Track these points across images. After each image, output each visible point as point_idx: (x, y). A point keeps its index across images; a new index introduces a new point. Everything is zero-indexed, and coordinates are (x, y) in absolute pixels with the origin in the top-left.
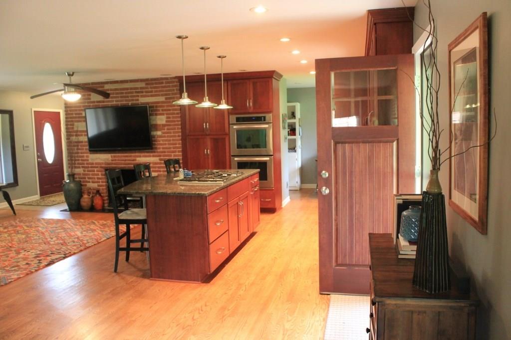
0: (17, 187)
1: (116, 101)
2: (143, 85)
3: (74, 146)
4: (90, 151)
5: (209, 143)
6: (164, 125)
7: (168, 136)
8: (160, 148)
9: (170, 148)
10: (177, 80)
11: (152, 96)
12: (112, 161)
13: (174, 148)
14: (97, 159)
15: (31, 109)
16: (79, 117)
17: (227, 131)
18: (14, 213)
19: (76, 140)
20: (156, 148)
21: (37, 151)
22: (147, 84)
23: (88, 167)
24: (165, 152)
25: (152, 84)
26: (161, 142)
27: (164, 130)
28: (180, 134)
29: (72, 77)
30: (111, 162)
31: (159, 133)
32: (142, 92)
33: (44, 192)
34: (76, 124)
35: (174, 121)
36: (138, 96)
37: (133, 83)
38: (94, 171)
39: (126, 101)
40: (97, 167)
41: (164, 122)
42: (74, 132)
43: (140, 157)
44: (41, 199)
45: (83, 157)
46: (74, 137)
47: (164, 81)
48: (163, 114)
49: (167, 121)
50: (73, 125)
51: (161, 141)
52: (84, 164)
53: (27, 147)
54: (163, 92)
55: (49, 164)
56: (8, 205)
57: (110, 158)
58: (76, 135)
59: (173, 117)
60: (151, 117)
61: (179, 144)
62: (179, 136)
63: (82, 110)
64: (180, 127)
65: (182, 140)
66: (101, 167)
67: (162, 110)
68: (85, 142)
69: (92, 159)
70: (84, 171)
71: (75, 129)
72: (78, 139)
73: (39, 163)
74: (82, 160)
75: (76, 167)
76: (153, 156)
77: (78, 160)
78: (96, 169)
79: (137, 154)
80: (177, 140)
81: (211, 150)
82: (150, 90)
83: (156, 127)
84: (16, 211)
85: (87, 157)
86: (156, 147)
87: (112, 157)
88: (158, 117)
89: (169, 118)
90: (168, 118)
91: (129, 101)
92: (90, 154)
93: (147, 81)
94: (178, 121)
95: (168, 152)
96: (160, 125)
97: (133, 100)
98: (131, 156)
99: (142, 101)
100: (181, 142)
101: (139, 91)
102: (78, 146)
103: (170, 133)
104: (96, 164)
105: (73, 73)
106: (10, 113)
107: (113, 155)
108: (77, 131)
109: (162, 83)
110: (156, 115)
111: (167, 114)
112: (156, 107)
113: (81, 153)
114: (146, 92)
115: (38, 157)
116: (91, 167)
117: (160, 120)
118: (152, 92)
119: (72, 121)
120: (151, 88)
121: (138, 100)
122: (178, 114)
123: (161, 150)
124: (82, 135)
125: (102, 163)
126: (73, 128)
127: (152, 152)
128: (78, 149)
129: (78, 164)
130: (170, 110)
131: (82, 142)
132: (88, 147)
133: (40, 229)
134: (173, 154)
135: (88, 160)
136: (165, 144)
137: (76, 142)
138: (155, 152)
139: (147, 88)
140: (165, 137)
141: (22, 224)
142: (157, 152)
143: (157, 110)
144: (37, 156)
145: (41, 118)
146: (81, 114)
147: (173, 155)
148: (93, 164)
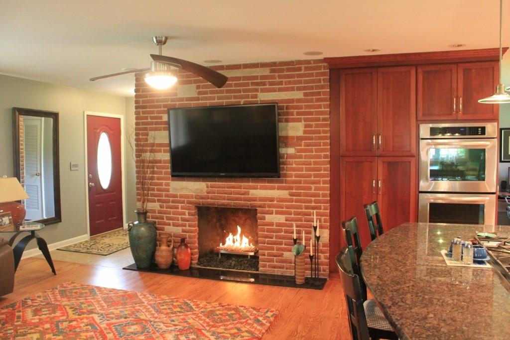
0: (60, 224)
1: (219, 98)
2: (266, 72)
3: (148, 167)
4: (173, 176)
5: (380, 169)
6: (299, 138)
7: (306, 157)
8: (291, 176)
9: (309, 176)
10: (326, 64)
11: (280, 90)
12: (208, 193)
13: (315, 176)
14: (182, 189)
15: (84, 112)
16: (156, 123)
17: (414, 151)
18: (54, 271)
19: (151, 159)
20: (285, 176)
21: (89, 173)
22: (272, 71)
23: (168, 201)
24: (300, 182)
25: (282, 70)
26: (294, 166)
27: (301, 146)
28: (328, 153)
29: (163, 46)
30: (206, 194)
31: (291, 151)
32: (264, 84)
33: (96, 229)
34: (151, 133)
35: (319, 132)
36: (257, 90)
37: (248, 70)
38: (178, 208)
39: (235, 97)
40: (183, 202)
41: (300, 133)
42: (147, 145)
43: (256, 188)
44: (91, 239)
45: (161, 184)
46: (148, 154)
47: (303, 66)
48: (299, 120)
49: (305, 132)
50: (147, 135)
51: (293, 163)
52: (160, 196)
53: (76, 166)
54: (301, 83)
55: (104, 190)
57: (206, 189)
58: (152, 151)
59: (317, 126)
60: (280, 124)
61: (325, 169)
62: (325, 157)
63: (163, 112)
64: (328, 141)
65: (330, 163)
66: (189, 202)
67: (298, 114)
68: (165, 162)
69: (175, 189)
70: (161, 207)
71: (150, 141)
72: (154, 157)
73: (90, 188)
74: (159, 190)
75: (149, 201)
76: (279, 188)
77: (153, 190)
78: (180, 205)
79: (251, 184)
80: (323, 163)
81: (384, 182)
82: (278, 80)
83: (287, 142)
85: (168, 185)
86: (285, 174)
87: (207, 187)
88: (291, 124)
89: (310, 126)
90: (306, 126)
91: (242, 97)
92: (173, 180)
93: (274, 66)
94: (325, 132)
95: (305, 182)
96: (293, 138)
97: (248, 97)
98: (240, 187)
99: (263, 99)
100: (329, 166)
101: (261, 83)
102: (153, 167)
103: (311, 151)
104: (181, 196)
105: (166, 38)
106: (55, 116)
107: (209, 183)
108: (153, 145)
109: (300, 69)
110: (287, 121)
111: (306, 120)
112: (287, 108)
113: (159, 179)
114: (271, 84)
115: (90, 180)
116: (173, 202)
117: (293, 129)
118: (281, 83)
119: (146, 129)
120: (280, 77)
121: (256, 97)
122: (324, 120)
123: (294, 178)
124: (160, 151)
125: (192, 197)
126: (146, 140)
127: (277, 182)
128: (153, 172)
129: (153, 195)
130: (311, 113)
131: (160, 162)
132: (170, 170)
134: (313, 186)
135: (168, 190)
136: (301, 170)
137: (150, 162)
138: (282, 182)
139: (273, 77)
140: (301, 157)
142: (286, 182)
143: (287, 114)
144: (89, 178)
145: (96, 125)
146: (161, 118)
147: (313, 188)
148: (175, 196)
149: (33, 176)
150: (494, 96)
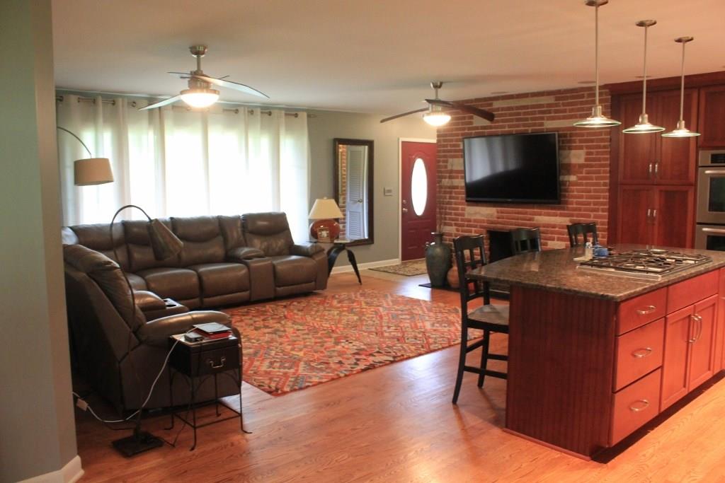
0: (372, 246)
1: (510, 126)
2: (551, 100)
3: (445, 192)
4: (467, 201)
5: (656, 198)
6: (581, 166)
7: (587, 184)
8: (572, 204)
9: (589, 204)
10: (607, 90)
11: (564, 118)
12: (498, 218)
13: (595, 204)
14: (476, 213)
15: (399, 139)
16: (455, 151)
17: (692, 180)
18: (360, 281)
19: (448, 185)
20: (566, 203)
21: (403, 199)
22: (557, 99)
23: (463, 226)
24: (580, 210)
25: (567, 98)
26: (575, 193)
27: (581, 173)
28: (608, 181)
29: (439, 90)
30: (496, 219)
31: (573, 178)
32: (550, 112)
33: (407, 256)
34: (450, 160)
35: (599, 160)
36: (542, 118)
37: (535, 98)
38: (471, 232)
39: (524, 125)
40: (475, 227)
41: (582, 161)
42: (447, 172)
43: (540, 215)
44: (403, 264)
45: (457, 209)
46: (447, 180)
47: (586, 93)
48: (581, 148)
49: (586, 160)
50: (447, 162)
51: (575, 191)
52: (457, 220)
53: (390, 191)
54: (583, 110)
55: (417, 216)
56: (353, 270)
57: (496, 214)
58: (450, 178)
59: (598, 153)
60: (561, 152)
61: (604, 197)
62: (605, 185)
63: (460, 140)
64: (608, 169)
65: (610, 191)
66: (481, 227)
67: (581, 141)
68: (462, 188)
69: (469, 214)
70: (458, 230)
71: (449, 168)
72: (452, 183)
73: (403, 214)
74: (456, 214)
75: (446, 224)
76: (561, 215)
77: (450, 214)
78: (473, 229)
79: (535, 210)
80: (603, 191)
81: (660, 211)
82: (562, 108)
83: (568, 169)
84: (361, 278)
85: (463, 209)
86: (567, 201)
87: (498, 212)
88: (573, 152)
89: (591, 153)
90: (588, 154)
91: (529, 126)
92: (468, 205)
93: (559, 94)
94: (605, 159)
95: (585, 210)
96: (575, 165)
97: (535, 125)
98: (526, 213)
99: (548, 127)
100: (607, 194)
101: (546, 111)
102: (451, 193)
103: (591, 179)
104: (475, 221)
105: (441, 83)
106: (370, 144)
107: (499, 209)
108: (451, 171)
109: (583, 96)
110: (570, 148)
111: (588, 147)
112: (571, 135)
113: (456, 204)
114: (556, 112)
115: (403, 206)
116: (467, 226)
117: (577, 157)
118: (565, 111)
119: (445, 156)
120: (564, 105)
121: (542, 124)
122: (605, 147)
123: (575, 206)
124: (457, 177)
125: (483, 221)
126: (446, 167)
127: (559, 209)
128: (450, 198)
129: (450, 219)
130: (592, 141)
131: (457, 187)
132: (464, 196)
133: (381, 309)
134: (592, 214)
135: (463, 215)
136: (581, 197)
137: (450, 187)
138: (564, 209)
139: (557, 105)
140: (581, 184)
141: (362, 299)
142: (568, 209)
143: (570, 141)
144: (403, 204)
145: (410, 151)
146: (458, 146)
147: (592, 215)
148: (469, 221)
149: (355, 202)
150: (674, 131)
